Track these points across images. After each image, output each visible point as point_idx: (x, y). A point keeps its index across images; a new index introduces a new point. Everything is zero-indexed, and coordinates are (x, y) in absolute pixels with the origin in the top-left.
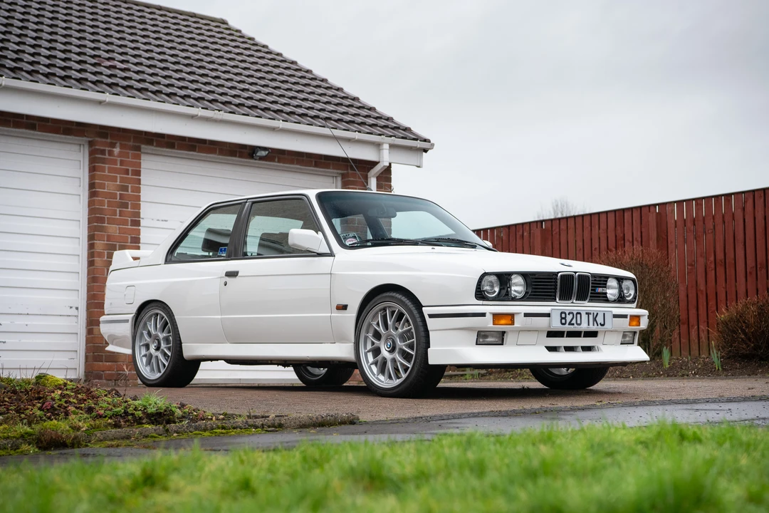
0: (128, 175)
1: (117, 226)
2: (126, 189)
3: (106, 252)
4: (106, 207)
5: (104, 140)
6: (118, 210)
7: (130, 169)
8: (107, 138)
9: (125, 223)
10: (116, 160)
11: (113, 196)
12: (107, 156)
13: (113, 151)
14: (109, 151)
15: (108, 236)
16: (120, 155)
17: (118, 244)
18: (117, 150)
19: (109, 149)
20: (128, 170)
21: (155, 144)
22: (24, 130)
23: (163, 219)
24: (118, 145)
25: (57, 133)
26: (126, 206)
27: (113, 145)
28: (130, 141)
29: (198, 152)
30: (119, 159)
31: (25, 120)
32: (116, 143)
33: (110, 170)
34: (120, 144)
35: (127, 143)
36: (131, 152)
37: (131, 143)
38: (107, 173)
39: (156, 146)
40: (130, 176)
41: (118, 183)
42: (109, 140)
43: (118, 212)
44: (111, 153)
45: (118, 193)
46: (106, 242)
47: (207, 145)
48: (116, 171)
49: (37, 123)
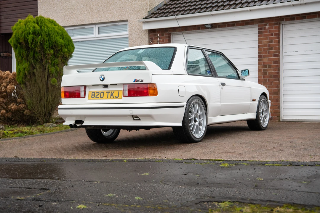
0: (272, 36)
1: (268, 58)
2: (271, 42)
3: (263, 69)
4: (263, 51)
5: (262, 24)
6: (268, 51)
7: (273, 33)
8: (263, 23)
9: (271, 56)
10: (267, 31)
11: (266, 46)
12: (263, 30)
13: (266, 27)
14: (264, 28)
15: (264, 62)
16: (269, 28)
17: (268, 65)
18: (267, 27)
19: (264, 27)
20: (272, 34)
21: (285, 20)
22: (231, 27)
23: (296, 51)
24: (268, 24)
25: (243, 25)
26: (271, 49)
27: (266, 25)
28: (273, 21)
29: (307, 19)
30: (268, 30)
31: (231, 23)
32: (267, 24)
33: (265, 35)
34: (269, 24)
35: (272, 23)
36: (273, 26)
37: (274, 22)
38: (263, 37)
39: (286, 21)
40: (273, 36)
41: (268, 40)
42: (264, 23)
43: (268, 52)
44: (265, 28)
45: (268, 44)
46: (263, 65)
47: (312, 15)
48: (267, 35)
49: (235, 23)
